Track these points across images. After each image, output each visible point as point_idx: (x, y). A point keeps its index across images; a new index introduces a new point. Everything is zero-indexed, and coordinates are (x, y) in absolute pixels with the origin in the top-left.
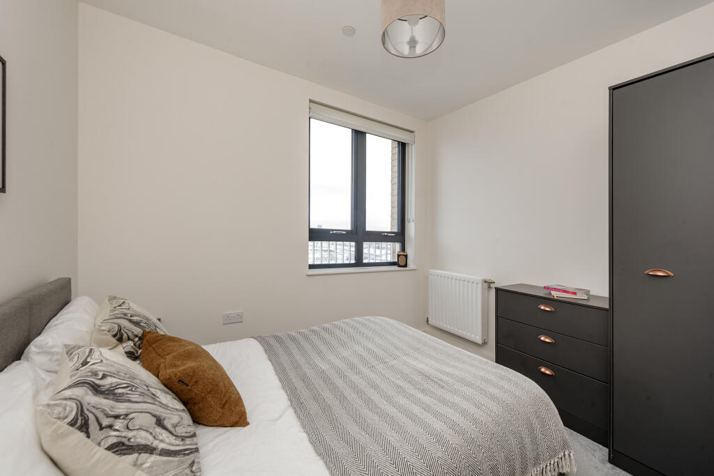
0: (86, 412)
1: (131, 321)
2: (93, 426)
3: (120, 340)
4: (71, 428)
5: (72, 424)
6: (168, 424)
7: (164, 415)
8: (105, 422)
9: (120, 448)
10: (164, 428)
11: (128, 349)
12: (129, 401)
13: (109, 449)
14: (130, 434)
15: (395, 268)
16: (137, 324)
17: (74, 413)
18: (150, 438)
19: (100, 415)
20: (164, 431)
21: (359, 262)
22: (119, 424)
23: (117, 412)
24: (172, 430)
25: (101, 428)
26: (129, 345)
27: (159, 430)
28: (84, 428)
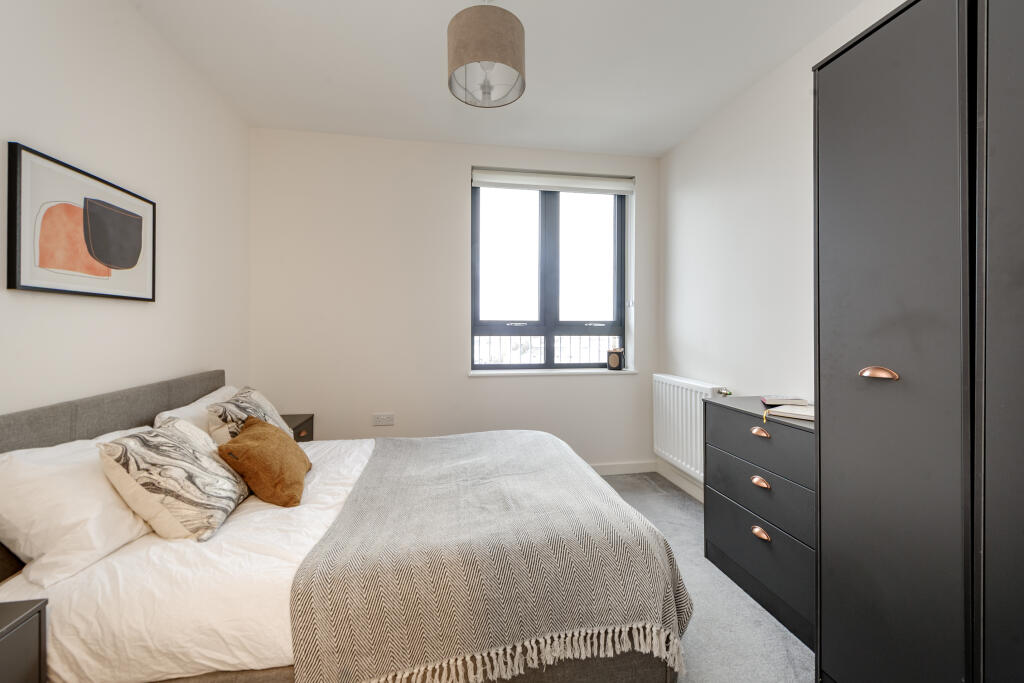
0: (128, 454)
1: (238, 406)
2: (132, 466)
3: (225, 420)
4: (116, 464)
5: (118, 460)
6: (197, 481)
7: (198, 474)
8: (143, 465)
9: (151, 487)
10: (194, 484)
11: (232, 430)
12: (169, 457)
13: (143, 485)
14: (160, 479)
15: (605, 370)
16: (244, 409)
17: (119, 454)
18: (179, 488)
19: (140, 461)
20: (191, 485)
21: (549, 363)
22: (155, 471)
23: (154, 461)
24: (201, 487)
25: (139, 469)
26: (232, 426)
27: (188, 483)
28: (126, 465)
